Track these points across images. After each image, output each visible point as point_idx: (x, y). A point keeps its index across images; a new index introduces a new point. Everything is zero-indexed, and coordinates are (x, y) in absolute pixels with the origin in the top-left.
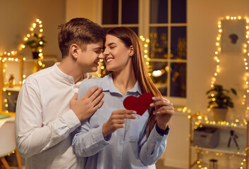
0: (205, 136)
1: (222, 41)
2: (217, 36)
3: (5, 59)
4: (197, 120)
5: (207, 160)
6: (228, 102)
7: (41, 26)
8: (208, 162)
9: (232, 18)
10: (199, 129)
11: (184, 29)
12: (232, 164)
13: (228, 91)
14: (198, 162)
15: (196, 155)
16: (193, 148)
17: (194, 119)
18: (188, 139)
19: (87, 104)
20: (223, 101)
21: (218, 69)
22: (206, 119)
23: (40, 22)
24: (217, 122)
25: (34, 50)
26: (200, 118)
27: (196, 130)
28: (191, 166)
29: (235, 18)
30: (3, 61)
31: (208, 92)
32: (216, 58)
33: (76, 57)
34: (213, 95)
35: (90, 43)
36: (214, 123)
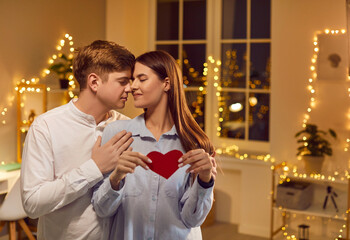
0: (292, 194)
1: (319, 64)
2: (312, 57)
3: (24, 89)
4: (283, 172)
5: (295, 226)
6: (324, 147)
7: (71, 43)
8: (297, 229)
9: (333, 32)
10: (286, 184)
11: (267, 46)
12: (330, 231)
13: (325, 133)
14: (284, 229)
15: (281, 219)
16: (275, 209)
17: (278, 170)
18: (269, 198)
19: (111, 152)
20: (317, 146)
21: (313, 103)
22: (295, 171)
23: (71, 38)
24: (308, 175)
25: (62, 76)
26: (286, 169)
27: (280, 185)
28: (273, 234)
29: (337, 32)
30: (21, 92)
31: (298, 135)
32: (310, 88)
33: (95, 89)
34: (305, 138)
35: (112, 71)
36: (305, 176)
